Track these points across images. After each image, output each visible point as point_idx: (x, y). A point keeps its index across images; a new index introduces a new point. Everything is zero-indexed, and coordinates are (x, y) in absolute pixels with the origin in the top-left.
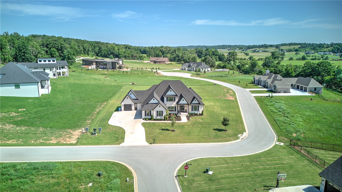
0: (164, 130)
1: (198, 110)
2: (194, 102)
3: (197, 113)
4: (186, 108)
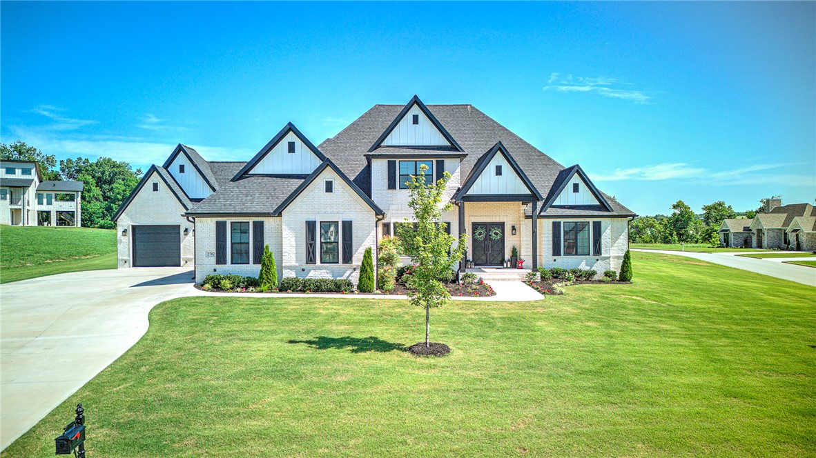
1: (598, 251)
2: (567, 197)
3: (588, 268)
4: (518, 241)
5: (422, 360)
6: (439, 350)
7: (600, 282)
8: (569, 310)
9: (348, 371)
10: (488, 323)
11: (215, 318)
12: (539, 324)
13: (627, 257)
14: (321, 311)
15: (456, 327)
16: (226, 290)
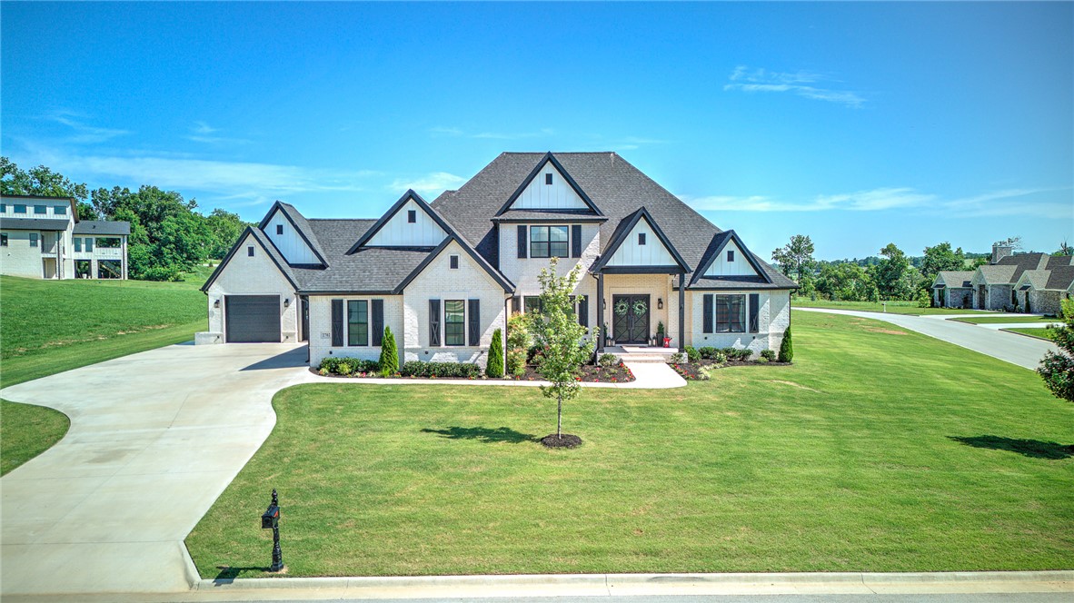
0: (473, 433)
1: (754, 328)
2: (720, 267)
3: (743, 347)
4: (665, 316)
5: (553, 452)
6: (569, 442)
7: (756, 363)
8: (711, 398)
9: (482, 463)
10: (623, 413)
11: (340, 407)
12: (676, 413)
13: (787, 335)
14: (449, 400)
15: (588, 417)
16: (345, 375)
